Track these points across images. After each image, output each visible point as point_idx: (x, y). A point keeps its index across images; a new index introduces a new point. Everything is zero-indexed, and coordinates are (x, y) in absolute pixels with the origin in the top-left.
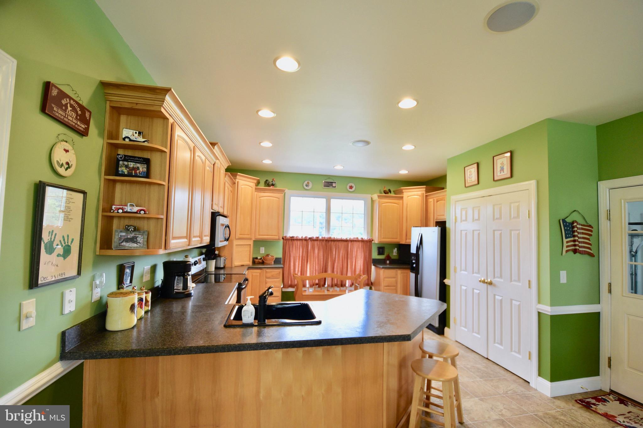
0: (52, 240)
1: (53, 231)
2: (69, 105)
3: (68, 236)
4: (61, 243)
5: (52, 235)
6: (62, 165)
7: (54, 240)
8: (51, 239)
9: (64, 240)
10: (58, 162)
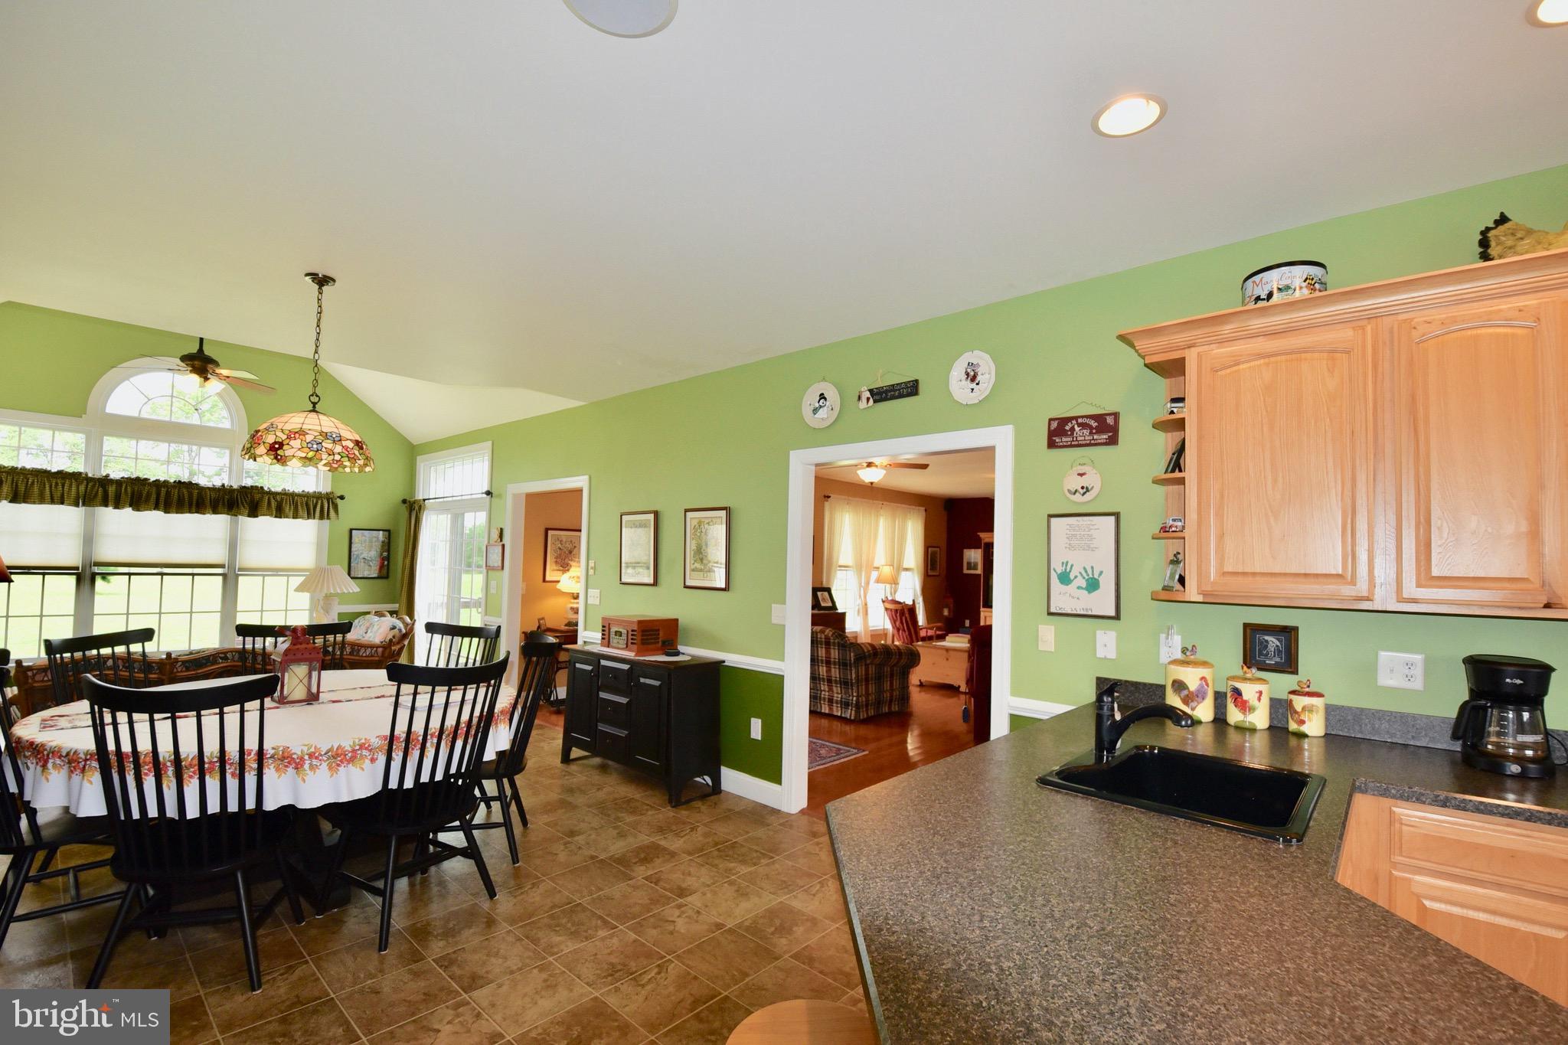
0: (1068, 570)
1: (1067, 562)
2: (1076, 426)
3: (1092, 568)
4: (1082, 575)
5: (1066, 566)
6: (1076, 491)
7: (1070, 571)
8: (1066, 570)
9: (1086, 572)
10: (1069, 491)
